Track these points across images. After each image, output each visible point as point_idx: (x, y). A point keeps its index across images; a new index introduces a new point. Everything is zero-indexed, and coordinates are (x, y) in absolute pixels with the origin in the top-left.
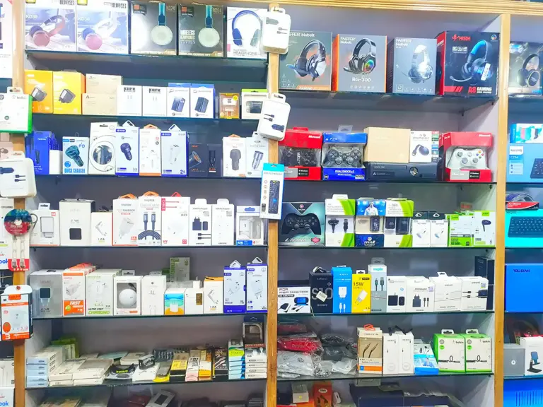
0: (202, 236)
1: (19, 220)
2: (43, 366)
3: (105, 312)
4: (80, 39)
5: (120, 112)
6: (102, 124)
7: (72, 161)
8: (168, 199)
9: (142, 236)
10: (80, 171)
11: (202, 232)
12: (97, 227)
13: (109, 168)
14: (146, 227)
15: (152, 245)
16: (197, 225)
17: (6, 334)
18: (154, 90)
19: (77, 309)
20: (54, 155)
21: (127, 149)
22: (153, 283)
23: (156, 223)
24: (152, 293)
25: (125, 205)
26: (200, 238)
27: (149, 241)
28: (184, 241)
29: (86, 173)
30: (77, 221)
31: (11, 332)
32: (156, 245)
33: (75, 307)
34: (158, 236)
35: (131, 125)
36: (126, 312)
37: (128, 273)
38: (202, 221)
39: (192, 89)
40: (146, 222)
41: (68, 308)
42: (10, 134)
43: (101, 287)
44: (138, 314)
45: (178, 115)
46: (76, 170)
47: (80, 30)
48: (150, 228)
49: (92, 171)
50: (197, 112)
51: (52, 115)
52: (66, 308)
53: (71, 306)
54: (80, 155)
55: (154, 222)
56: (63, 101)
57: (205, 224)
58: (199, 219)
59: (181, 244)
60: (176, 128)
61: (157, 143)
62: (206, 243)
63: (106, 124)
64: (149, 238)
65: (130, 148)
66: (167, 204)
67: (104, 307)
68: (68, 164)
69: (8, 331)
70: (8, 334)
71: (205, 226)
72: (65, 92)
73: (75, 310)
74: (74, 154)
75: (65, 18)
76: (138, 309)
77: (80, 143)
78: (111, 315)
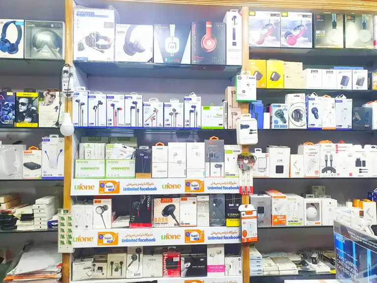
0: (362, 171)
1: (246, 160)
2: (259, 261)
3: (299, 224)
4: (283, 39)
5: (308, 87)
6: (295, 94)
7: (279, 120)
8: (339, 145)
9: (324, 171)
10: (284, 126)
11: (362, 168)
12: (294, 165)
13: (303, 124)
14: (326, 165)
15: (331, 177)
16: (359, 163)
17: (244, 238)
18: (329, 72)
19: (281, 221)
20: (267, 116)
21: (316, 112)
22: (330, 203)
23: (333, 162)
24: (330, 210)
25: (311, 150)
26: (360, 172)
27: (329, 174)
28: (351, 174)
29: (288, 128)
30: (281, 160)
31: (247, 237)
32: (333, 177)
33: (280, 220)
34: (334, 170)
35: (316, 95)
36: (313, 224)
37: (310, 197)
38: (362, 160)
39: (354, 71)
40: (326, 161)
41: (276, 220)
42: (238, 102)
43: (297, 206)
44: (320, 225)
45: (345, 88)
46: (281, 126)
47: (283, 33)
48: (329, 165)
49: (292, 127)
50: (357, 86)
51: (266, 89)
52: (275, 220)
53: (278, 219)
54: (284, 116)
55: (331, 161)
56: (272, 79)
57: (364, 162)
58: (360, 159)
59: (349, 176)
60: (344, 97)
61: (333, 107)
62: (365, 175)
63: (298, 94)
64: (329, 172)
65: (317, 111)
66: (339, 149)
67: (298, 220)
68: (276, 122)
69: (246, 236)
70: (245, 238)
71: (364, 163)
72: (274, 74)
73: (280, 222)
74: (281, 115)
75: (274, 26)
76: (320, 221)
77: (284, 108)
78: (303, 225)
